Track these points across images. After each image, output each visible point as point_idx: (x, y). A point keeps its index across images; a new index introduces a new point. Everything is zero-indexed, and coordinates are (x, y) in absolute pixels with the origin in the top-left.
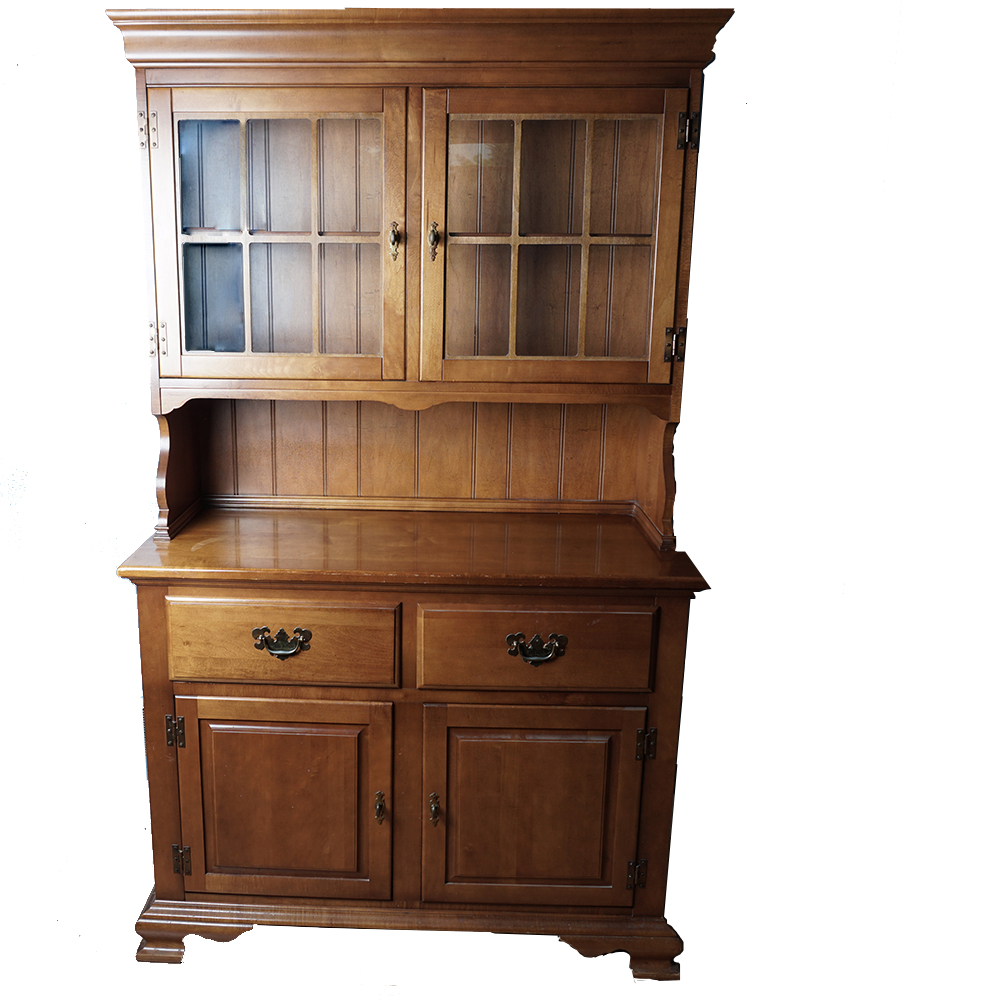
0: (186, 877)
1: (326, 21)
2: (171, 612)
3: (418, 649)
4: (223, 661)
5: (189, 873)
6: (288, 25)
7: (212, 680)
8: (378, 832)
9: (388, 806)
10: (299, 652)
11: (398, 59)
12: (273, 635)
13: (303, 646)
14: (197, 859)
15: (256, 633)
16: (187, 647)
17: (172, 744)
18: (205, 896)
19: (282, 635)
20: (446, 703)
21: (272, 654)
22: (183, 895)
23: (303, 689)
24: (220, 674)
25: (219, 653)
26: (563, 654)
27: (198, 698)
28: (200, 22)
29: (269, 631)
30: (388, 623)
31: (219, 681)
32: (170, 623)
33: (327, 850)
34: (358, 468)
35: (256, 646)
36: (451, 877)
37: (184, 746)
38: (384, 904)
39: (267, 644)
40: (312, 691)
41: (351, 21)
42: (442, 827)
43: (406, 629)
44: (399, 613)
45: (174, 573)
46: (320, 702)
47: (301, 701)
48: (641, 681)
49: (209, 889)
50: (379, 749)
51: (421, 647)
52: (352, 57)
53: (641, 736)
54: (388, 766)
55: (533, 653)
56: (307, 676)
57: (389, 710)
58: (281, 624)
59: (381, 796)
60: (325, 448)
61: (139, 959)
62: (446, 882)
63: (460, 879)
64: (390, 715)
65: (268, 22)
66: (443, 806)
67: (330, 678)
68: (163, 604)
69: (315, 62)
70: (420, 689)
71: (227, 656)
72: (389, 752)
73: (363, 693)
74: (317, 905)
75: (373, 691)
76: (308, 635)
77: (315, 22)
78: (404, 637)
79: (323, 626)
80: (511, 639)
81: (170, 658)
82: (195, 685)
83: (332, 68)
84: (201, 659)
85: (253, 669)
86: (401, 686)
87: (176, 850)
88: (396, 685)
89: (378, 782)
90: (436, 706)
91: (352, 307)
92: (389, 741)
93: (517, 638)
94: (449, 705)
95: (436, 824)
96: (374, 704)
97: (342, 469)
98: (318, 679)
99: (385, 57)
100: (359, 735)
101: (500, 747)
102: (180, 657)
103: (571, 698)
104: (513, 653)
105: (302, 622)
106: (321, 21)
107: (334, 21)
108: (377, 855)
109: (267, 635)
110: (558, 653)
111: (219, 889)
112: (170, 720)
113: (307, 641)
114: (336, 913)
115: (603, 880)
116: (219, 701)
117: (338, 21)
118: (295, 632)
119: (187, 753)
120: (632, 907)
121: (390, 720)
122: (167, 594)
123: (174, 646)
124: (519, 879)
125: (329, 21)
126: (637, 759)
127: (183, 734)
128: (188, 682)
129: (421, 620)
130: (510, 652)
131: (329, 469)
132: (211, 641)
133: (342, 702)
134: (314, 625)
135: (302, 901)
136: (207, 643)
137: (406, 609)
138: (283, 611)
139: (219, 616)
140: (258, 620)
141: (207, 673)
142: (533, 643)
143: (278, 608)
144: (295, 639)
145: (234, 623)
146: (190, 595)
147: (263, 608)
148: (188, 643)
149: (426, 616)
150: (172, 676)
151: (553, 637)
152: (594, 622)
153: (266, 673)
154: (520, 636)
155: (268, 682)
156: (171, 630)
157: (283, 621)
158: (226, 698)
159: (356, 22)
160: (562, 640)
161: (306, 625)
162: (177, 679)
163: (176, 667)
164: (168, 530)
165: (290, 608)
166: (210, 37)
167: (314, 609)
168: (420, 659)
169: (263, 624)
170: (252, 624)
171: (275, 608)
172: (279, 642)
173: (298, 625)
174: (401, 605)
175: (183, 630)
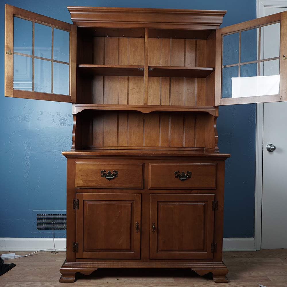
0: (77, 253)
1: (124, 11)
2: (77, 166)
3: (149, 177)
4: (91, 181)
5: (78, 252)
6: (114, 11)
7: (88, 187)
8: (137, 236)
9: (140, 227)
10: (114, 178)
11: (142, 21)
12: (107, 173)
13: (116, 176)
14: (80, 247)
15: (102, 172)
16: (81, 177)
17: (74, 209)
18: (82, 260)
19: (110, 173)
20: (157, 194)
21: (106, 178)
22: (75, 259)
23: (115, 190)
24: (90, 185)
25: (91, 179)
26: (190, 177)
27: (84, 193)
28: (91, 10)
29: (106, 172)
30: (141, 169)
31: (90, 187)
33: (121, 242)
34: (127, 138)
35: (102, 176)
36: (158, 251)
37: (78, 209)
38: (138, 261)
39: (105, 175)
40: (118, 191)
41: (131, 11)
42: (156, 233)
43: (145, 171)
44: (143, 166)
46: (120, 194)
47: (114, 194)
48: (213, 185)
49: (84, 257)
50: (138, 208)
51: (150, 176)
52: (131, 20)
53: (213, 203)
54: (140, 214)
55: (182, 177)
56: (116, 185)
57: (140, 196)
59: (138, 224)
60: (118, 132)
61: (60, 282)
62: (157, 252)
63: (161, 251)
64: (141, 197)
65: (109, 11)
66: (156, 226)
67: (123, 186)
68: (75, 164)
69: (121, 21)
70: (149, 189)
71: (93, 179)
72: (140, 210)
73: (133, 191)
74: (117, 262)
75: (135, 190)
76: (117, 172)
78: (145, 173)
79: (122, 170)
80: (176, 173)
81: (76, 180)
82: (83, 189)
83: (125, 23)
84: (84, 181)
85: (100, 184)
86: (144, 189)
87: (74, 244)
88: (143, 188)
89: (137, 219)
90: (154, 194)
91: (126, 93)
92: (140, 206)
93: (177, 173)
95: (154, 232)
96: (136, 194)
97: (123, 138)
98: (120, 186)
99: (139, 20)
100: (131, 204)
101: (173, 207)
102: (79, 180)
103: (193, 191)
104: (177, 177)
105: (116, 168)
106: (123, 11)
107: (126, 11)
108: (136, 244)
109: (105, 173)
110: (189, 177)
111: (87, 257)
112: (74, 200)
113: (117, 174)
114: (123, 264)
115: (204, 250)
116: (90, 194)
117: (127, 11)
118: (113, 172)
119: (79, 211)
120: (213, 259)
121: (141, 199)
122: (76, 161)
123: (77, 177)
124: (179, 250)
125: (125, 11)
126: (212, 210)
127: (78, 205)
128: (80, 188)
129: (150, 168)
130: (176, 177)
131: (119, 138)
132: (88, 175)
133: (126, 194)
134: (119, 169)
135: (113, 260)
136: (87, 175)
137: (146, 165)
138: (110, 165)
139: (91, 167)
140: (103, 168)
141: (86, 185)
142: (182, 174)
143: (109, 164)
144: (113, 174)
145: (95, 169)
146: (83, 161)
147: (104, 164)
148: (81, 176)
149: (151, 166)
150: (76, 186)
151: (188, 172)
152: (199, 168)
153: (104, 185)
154: (178, 172)
155: (105, 188)
156: (76, 172)
157: (110, 168)
158: (92, 193)
159: (132, 11)
160: (190, 173)
161: (116, 170)
162: (77, 187)
163: (77, 183)
164: (75, 148)
165: (112, 165)
166: (94, 14)
167: (119, 165)
168: (150, 180)
169: (104, 169)
170: (101, 169)
171: (108, 164)
172: (109, 175)
173: (114, 169)
174: (144, 164)
175: (80, 171)
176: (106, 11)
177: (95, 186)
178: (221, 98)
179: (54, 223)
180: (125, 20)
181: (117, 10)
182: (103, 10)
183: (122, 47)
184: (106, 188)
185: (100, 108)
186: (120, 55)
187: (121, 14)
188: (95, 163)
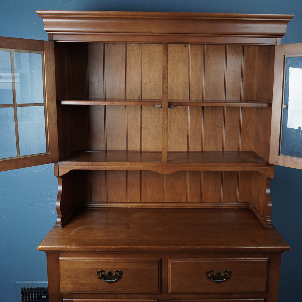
1: (129, 17)
2: (61, 264)
3: (169, 277)
4: (84, 285)
7: (79, 292)
10: (117, 280)
11: (158, 32)
12: (106, 273)
13: (119, 278)
15: (99, 273)
16: (68, 279)
19: (110, 273)
20: (180, 299)
21: (106, 282)
23: (119, 295)
24: (83, 290)
25: (83, 281)
26: (230, 278)
27: (73, 300)
28: (76, 16)
29: (104, 272)
30: (156, 267)
31: (82, 293)
32: (61, 269)
34: (141, 191)
35: (99, 278)
39: (104, 277)
40: (123, 296)
41: (139, 17)
43: (163, 269)
44: (160, 263)
45: (63, 248)
46: (126, 300)
47: (118, 300)
48: (263, 288)
51: (170, 277)
52: (140, 31)
55: (217, 278)
56: (121, 290)
58: (110, 269)
65: (105, 16)
67: (131, 290)
68: (58, 261)
69: (124, 33)
70: (169, 294)
71: (87, 282)
75: (149, 295)
76: (121, 273)
77: (124, 17)
78: (163, 272)
79: (128, 269)
80: (208, 273)
81: (61, 283)
83: (131, 35)
84: (74, 284)
86: (161, 293)
88: (159, 293)
90: (176, 301)
93: (210, 272)
94: (182, 300)
96: (149, 300)
97: (134, 191)
98: (126, 291)
99: (153, 31)
102: (65, 283)
103: (233, 295)
104: (209, 278)
105: (119, 267)
106: (127, 17)
107: (132, 17)
109: (103, 273)
110: (228, 278)
113: (121, 275)
116: (83, 301)
117: (134, 17)
118: (116, 272)
122: (60, 257)
123: (62, 279)
125: (130, 17)
128: (69, 293)
129: (170, 266)
130: (208, 278)
132: (79, 276)
133: (136, 300)
134: (124, 269)
136: (77, 277)
137: (163, 261)
138: (110, 263)
139: (82, 266)
140: (100, 267)
142: (217, 274)
144: (116, 275)
145: (89, 268)
146: (70, 256)
147: (102, 262)
148: (69, 277)
149: (172, 264)
150: (62, 291)
151: (226, 271)
153: (103, 289)
154: (212, 271)
155: (104, 293)
156: (61, 271)
157: (111, 267)
158: (85, 300)
159: (141, 17)
160: (229, 273)
161: (120, 269)
162: (64, 293)
163: (63, 287)
164: (61, 224)
166: (80, 22)
167: (125, 262)
168: (169, 282)
169: (102, 269)
170: (97, 269)
171: (107, 262)
172: (109, 276)
173: (117, 269)
174: (161, 260)
175: (66, 272)
176: (99, 16)
178: (279, 155)
179: (44, 298)
180: (130, 31)
181: (117, 15)
182: (94, 16)
183: (131, 59)
184: (106, 293)
185: (95, 168)
186: (128, 70)
187: (123, 21)
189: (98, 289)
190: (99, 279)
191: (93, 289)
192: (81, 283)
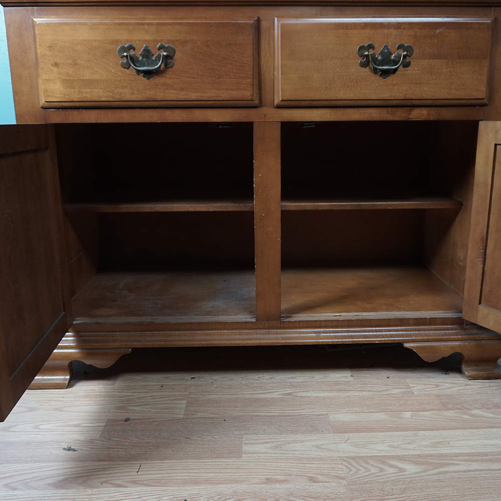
2: (38, 32)
4: (90, 83)
7: (81, 104)
10: (163, 69)
12: (138, 53)
13: (167, 62)
15: (123, 49)
16: (55, 69)
19: (147, 53)
21: (138, 71)
25: (87, 75)
26: (410, 63)
29: (134, 49)
30: (247, 38)
35: (123, 65)
39: (132, 60)
43: (264, 44)
44: (257, 26)
48: (479, 91)
55: (382, 63)
56: (172, 95)
58: (145, 41)
67: (193, 96)
68: (31, 26)
70: (279, 107)
71: (96, 77)
73: (226, 113)
75: (233, 111)
76: (171, 51)
78: (262, 53)
79: (186, 41)
80: (363, 49)
81: (40, 81)
82: (66, 110)
84: (68, 82)
85: (120, 90)
86: (260, 105)
88: (256, 104)
93: (367, 49)
102: (49, 80)
104: (365, 64)
105: (168, 36)
109: (132, 53)
110: (406, 64)
113: (171, 57)
118: (160, 48)
122: (34, 15)
129: (277, 32)
130: (362, 63)
132: (79, 61)
134: (177, 41)
136: (75, 64)
137: (264, 24)
138: (146, 27)
139: (84, 35)
140: (124, 37)
141: (75, 97)
142: (382, 53)
143: (143, 24)
144: (159, 56)
146: (56, 15)
147: (128, 24)
148: (56, 65)
149: (283, 28)
150: (42, 101)
151: (400, 47)
152: (438, 31)
153: (133, 94)
154: (371, 47)
155: (135, 104)
156: (39, 51)
157: (148, 37)
160: (409, 49)
161: (169, 41)
162: (47, 104)
163: (46, 91)
165: (152, 24)
167: (178, 24)
168: (278, 74)
169: (127, 41)
170: (117, 42)
171: (139, 24)
172: (144, 59)
173: (161, 41)
174: (259, 21)
175: (50, 50)
177: (103, 99)
184: (139, 104)
188: (97, 20)
189: (121, 93)
190: (123, 69)
191: (111, 94)
192: (84, 78)
